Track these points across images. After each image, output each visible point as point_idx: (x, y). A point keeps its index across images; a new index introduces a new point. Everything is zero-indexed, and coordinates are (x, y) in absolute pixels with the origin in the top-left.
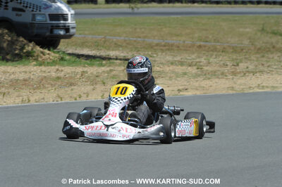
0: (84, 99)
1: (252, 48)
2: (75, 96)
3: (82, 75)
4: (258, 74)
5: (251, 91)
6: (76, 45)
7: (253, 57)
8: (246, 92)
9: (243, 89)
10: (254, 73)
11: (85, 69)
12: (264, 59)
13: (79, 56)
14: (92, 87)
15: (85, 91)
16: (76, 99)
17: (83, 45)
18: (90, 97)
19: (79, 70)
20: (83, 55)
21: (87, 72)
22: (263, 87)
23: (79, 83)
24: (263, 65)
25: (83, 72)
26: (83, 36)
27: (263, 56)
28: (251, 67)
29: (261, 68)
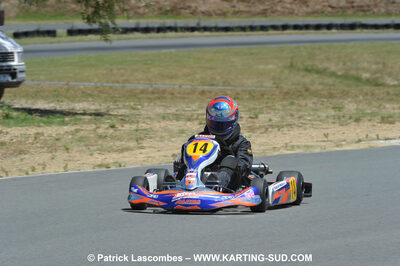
0: (39, 172)
1: (277, 93)
2: (25, 168)
3: (36, 138)
4: (285, 129)
5: (276, 153)
6: (27, 96)
7: (278, 106)
8: (269, 155)
9: (264, 151)
10: (279, 127)
11: (40, 130)
12: (294, 107)
13: (30, 111)
14: (50, 155)
15: (41, 162)
16: (27, 173)
17: (37, 95)
18: (47, 170)
19: (32, 131)
20: (36, 111)
21: (43, 134)
22: (293, 147)
23: (32, 150)
24: (292, 115)
25: (38, 134)
26: (36, 82)
27: (292, 104)
28: (276, 119)
29: (290, 120)
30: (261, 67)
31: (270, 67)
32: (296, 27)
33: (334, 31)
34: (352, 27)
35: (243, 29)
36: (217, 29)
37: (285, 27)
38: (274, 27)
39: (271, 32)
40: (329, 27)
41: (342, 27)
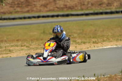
30: (31, 33)
31: (35, 33)
32: (43, 17)
33: (60, 18)
34: (67, 15)
35: (21, 18)
36: (10, 19)
37: (39, 17)
38: (34, 17)
39: (33, 19)
40: (57, 16)
41: (63, 16)
